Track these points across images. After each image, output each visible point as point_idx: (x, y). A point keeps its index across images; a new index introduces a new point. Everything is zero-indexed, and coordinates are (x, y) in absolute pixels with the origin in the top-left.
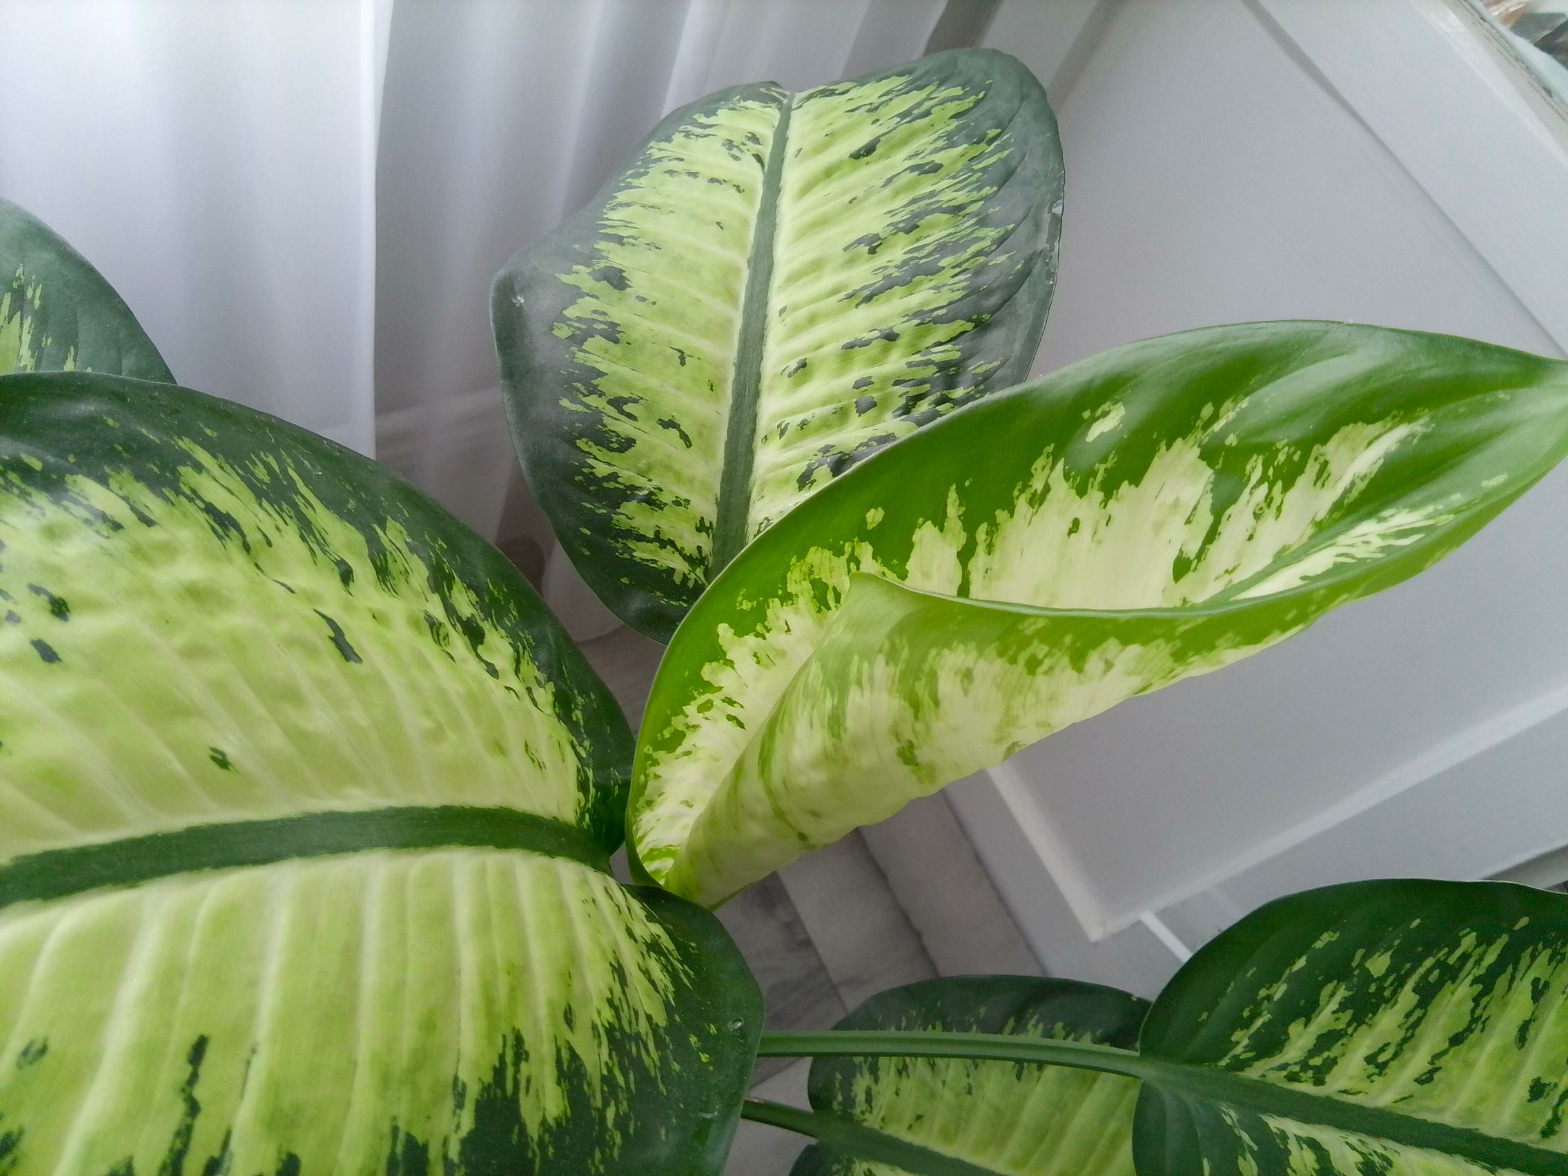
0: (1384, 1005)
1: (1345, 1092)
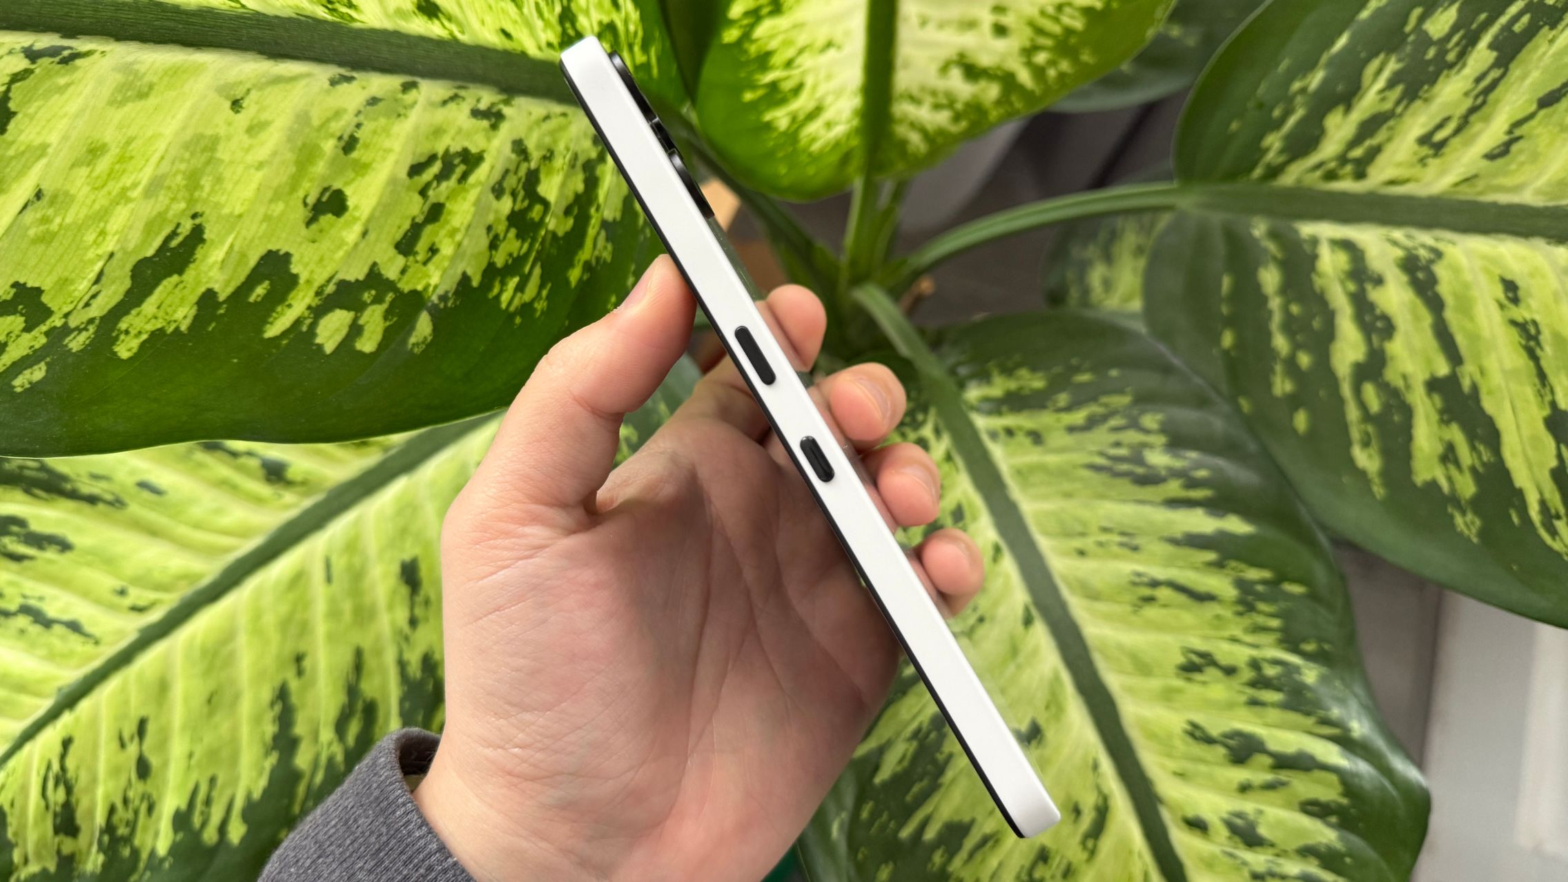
0: (1445, 72)
1: (1392, 182)
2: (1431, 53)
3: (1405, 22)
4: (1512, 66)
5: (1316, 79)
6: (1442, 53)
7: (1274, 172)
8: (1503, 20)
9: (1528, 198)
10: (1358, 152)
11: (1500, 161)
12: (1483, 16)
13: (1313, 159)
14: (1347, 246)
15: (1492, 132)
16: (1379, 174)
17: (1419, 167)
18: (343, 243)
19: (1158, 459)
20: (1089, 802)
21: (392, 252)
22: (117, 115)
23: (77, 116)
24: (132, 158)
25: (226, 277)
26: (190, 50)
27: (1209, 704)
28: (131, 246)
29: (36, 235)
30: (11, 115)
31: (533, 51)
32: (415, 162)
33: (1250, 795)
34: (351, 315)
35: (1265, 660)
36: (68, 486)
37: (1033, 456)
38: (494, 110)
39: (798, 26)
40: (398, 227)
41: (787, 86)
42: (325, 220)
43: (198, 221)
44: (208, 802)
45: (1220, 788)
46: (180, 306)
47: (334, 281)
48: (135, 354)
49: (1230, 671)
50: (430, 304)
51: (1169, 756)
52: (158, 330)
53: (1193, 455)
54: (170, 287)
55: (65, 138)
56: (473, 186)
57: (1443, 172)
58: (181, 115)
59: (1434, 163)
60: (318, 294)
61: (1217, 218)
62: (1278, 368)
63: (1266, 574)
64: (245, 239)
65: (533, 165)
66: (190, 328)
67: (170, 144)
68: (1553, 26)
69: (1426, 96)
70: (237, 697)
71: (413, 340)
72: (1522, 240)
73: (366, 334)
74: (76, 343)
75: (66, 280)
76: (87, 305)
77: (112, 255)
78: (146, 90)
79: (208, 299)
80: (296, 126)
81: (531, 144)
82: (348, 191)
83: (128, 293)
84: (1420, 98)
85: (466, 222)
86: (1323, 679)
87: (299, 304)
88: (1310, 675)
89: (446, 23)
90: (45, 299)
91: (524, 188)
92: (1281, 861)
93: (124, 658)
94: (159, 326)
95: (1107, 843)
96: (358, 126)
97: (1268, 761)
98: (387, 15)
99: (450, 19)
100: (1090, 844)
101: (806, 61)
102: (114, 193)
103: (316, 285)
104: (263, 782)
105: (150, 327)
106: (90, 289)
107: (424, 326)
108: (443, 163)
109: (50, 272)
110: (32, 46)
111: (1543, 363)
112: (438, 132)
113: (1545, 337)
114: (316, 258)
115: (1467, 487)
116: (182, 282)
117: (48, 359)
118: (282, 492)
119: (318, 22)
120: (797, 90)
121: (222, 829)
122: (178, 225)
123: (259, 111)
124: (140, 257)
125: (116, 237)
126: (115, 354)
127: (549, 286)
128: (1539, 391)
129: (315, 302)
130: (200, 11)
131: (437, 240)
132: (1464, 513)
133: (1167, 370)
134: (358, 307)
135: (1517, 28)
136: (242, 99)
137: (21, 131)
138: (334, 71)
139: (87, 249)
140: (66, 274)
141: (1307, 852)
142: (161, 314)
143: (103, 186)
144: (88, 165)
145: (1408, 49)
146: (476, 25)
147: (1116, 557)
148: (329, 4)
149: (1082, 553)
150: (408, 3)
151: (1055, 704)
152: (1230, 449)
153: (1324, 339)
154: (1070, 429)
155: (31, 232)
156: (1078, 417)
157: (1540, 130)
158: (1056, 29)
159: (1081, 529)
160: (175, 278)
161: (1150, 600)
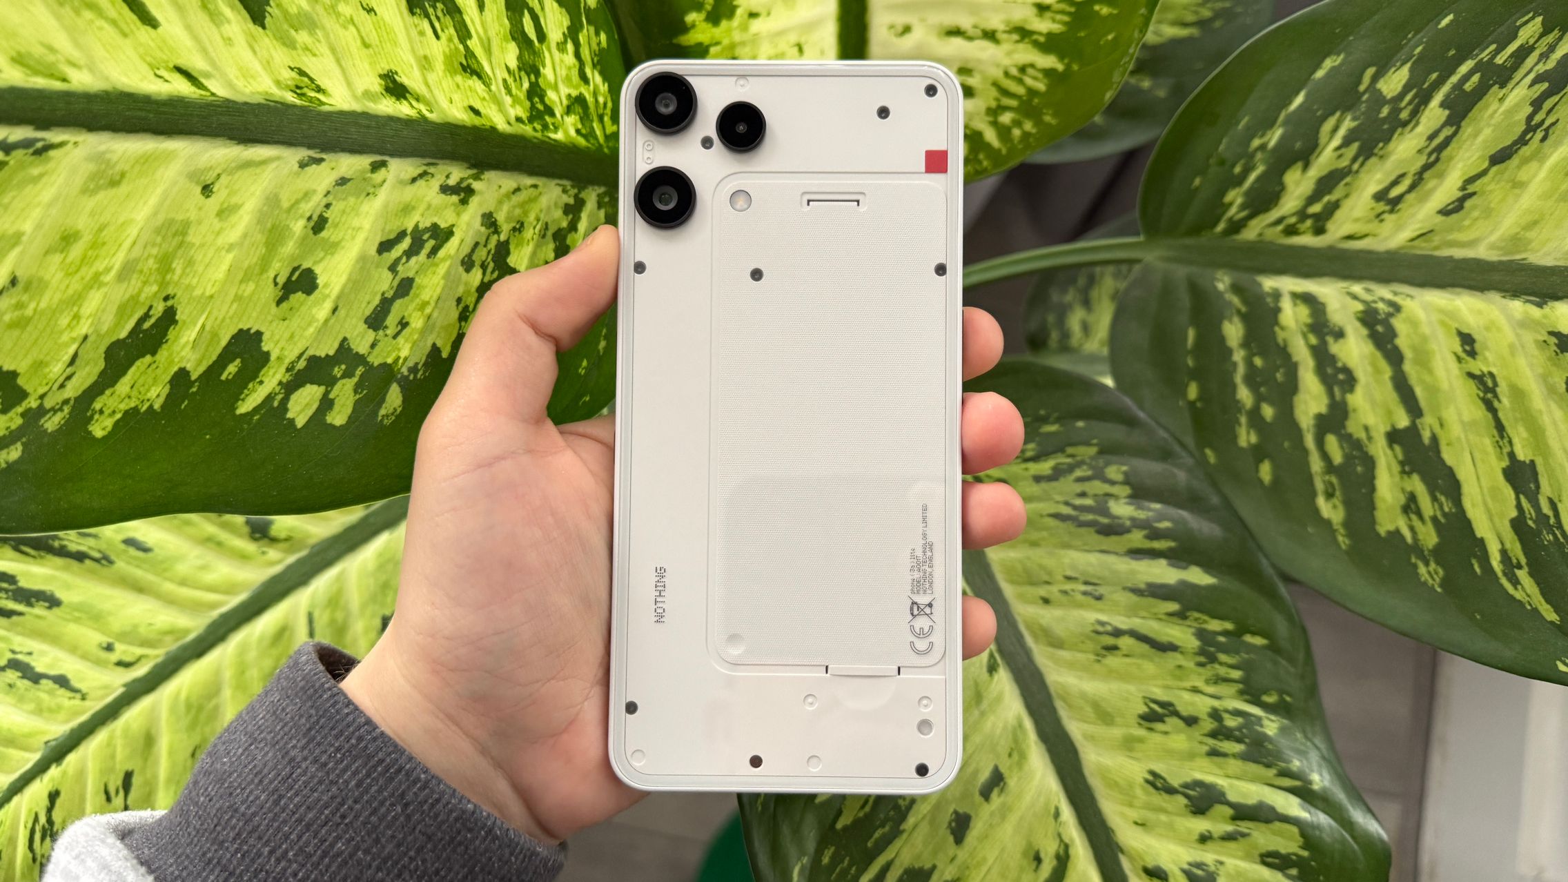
2: (1385, 111)
3: (1359, 82)
4: (1463, 124)
5: (1275, 136)
6: (1396, 111)
7: (1236, 227)
8: (1454, 79)
9: (1482, 252)
10: (1316, 208)
11: (1454, 216)
12: (1434, 76)
13: (1274, 214)
14: (1307, 299)
15: (1446, 189)
16: (1338, 228)
17: (1376, 222)
18: (313, 319)
19: (1122, 509)
20: (1049, 850)
21: (362, 327)
22: (90, 203)
23: (50, 205)
24: (104, 244)
25: (198, 356)
26: (161, 138)
27: (1171, 754)
28: (105, 328)
29: (11, 319)
31: (501, 125)
32: (384, 239)
33: (1210, 845)
34: (322, 389)
35: (1227, 711)
38: (464, 185)
40: (368, 303)
42: (296, 298)
43: (169, 303)
45: (1182, 840)
46: (153, 385)
47: (305, 356)
48: (109, 433)
49: (1191, 721)
50: (399, 376)
51: (1131, 805)
52: (131, 409)
53: (1156, 506)
54: (143, 368)
55: (39, 226)
56: (443, 260)
57: (1399, 227)
58: (153, 200)
59: (1390, 219)
60: (288, 370)
61: (1181, 272)
62: (1243, 420)
63: (1229, 626)
64: (216, 319)
65: (503, 237)
66: (162, 407)
67: (142, 228)
68: (1502, 86)
69: (1381, 153)
71: (383, 412)
72: (1479, 294)
73: (336, 407)
74: (52, 423)
75: (42, 362)
76: (62, 386)
77: (86, 337)
79: (180, 378)
80: (265, 208)
81: (500, 217)
82: (318, 270)
83: (102, 374)
84: (1376, 155)
85: (435, 298)
86: (1284, 731)
87: (271, 380)
88: (1271, 726)
89: (414, 103)
90: (20, 381)
91: (493, 260)
93: (111, 712)
94: (133, 405)
96: (328, 206)
97: (1229, 811)
98: (355, 97)
99: (417, 99)
102: (88, 278)
103: (287, 362)
105: (123, 407)
106: (65, 371)
107: (394, 398)
108: (412, 238)
109: (25, 356)
110: (6, 139)
111: (1501, 415)
112: (407, 209)
113: (1503, 389)
114: (287, 335)
115: (1429, 538)
116: (155, 362)
117: (24, 440)
118: (265, 549)
119: (286, 107)
122: (151, 307)
123: (228, 195)
124: (114, 339)
125: (90, 320)
126: (90, 433)
128: (1497, 442)
129: (287, 378)
130: (170, 100)
131: (406, 314)
132: (1427, 564)
133: (1131, 422)
134: (330, 382)
135: (1468, 87)
136: (212, 183)
138: (303, 153)
139: (61, 332)
140: (41, 357)
143: (77, 271)
144: (62, 252)
145: (1363, 107)
146: (444, 104)
147: (1080, 606)
148: (297, 89)
149: (1046, 601)
150: (376, 85)
151: (1017, 751)
152: (1192, 501)
153: (1287, 391)
154: (1038, 479)
155: (7, 318)
156: (1045, 467)
157: (1492, 186)
158: (1020, 90)
159: (1046, 578)
160: (148, 358)
161: (1114, 648)
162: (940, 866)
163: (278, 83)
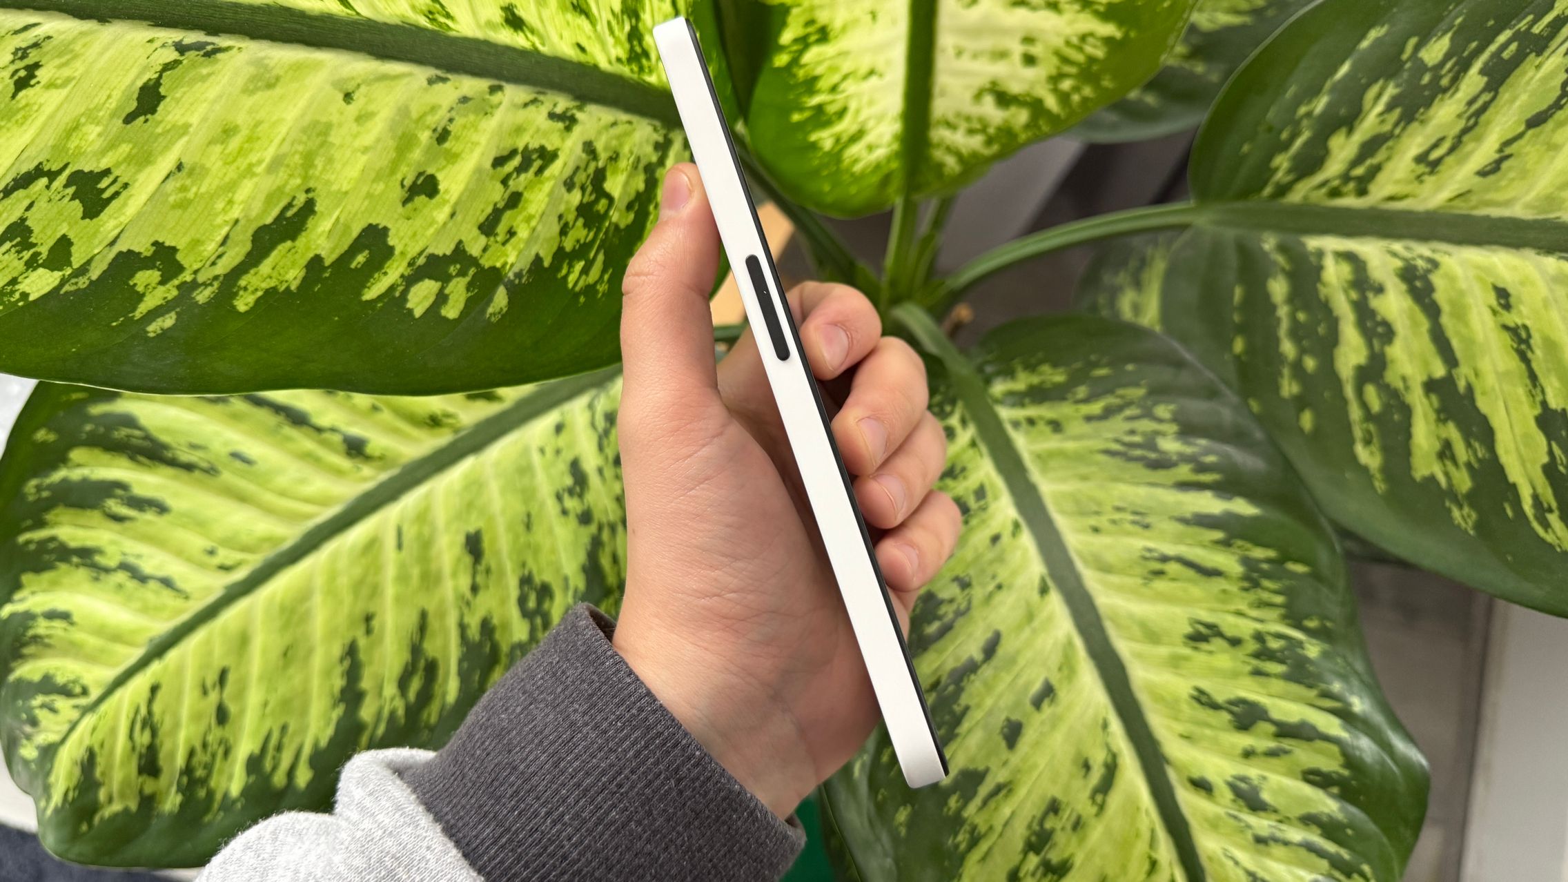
0: (1440, 96)
1: (1392, 198)
2: (1426, 79)
3: (1402, 51)
4: (1501, 90)
5: (1320, 104)
6: (1437, 78)
7: (1283, 190)
9: (1518, 211)
10: (1359, 171)
11: (1492, 178)
12: (1474, 45)
13: (1319, 178)
14: (1350, 257)
15: (1483, 151)
16: (1381, 189)
17: (1416, 183)
18: (433, 222)
19: (1170, 445)
20: (1098, 758)
21: (476, 232)
22: (249, 102)
23: (215, 101)
24: (258, 138)
25: (332, 246)
26: (311, 49)
27: (1214, 672)
28: (254, 214)
29: (175, 201)
30: (161, 98)
31: (604, 64)
32: (498, 155)
33: (1254, 760)
34: (439, 284)
35: (1269, 634)
36: (169, 455)
37: (1053, 443)
38: (569, 114)
39: (843, 54)
40: (481, 211)
41: (831, 109)
42: (421, 199)
43: (310, 195)
44: (279, 748)
45: (1226, 754)
46: (291, 268)
47: (425, 254)
48: (251, 308)
49: (1235, 642)
50: (506, 280)
51: (1176, 719)
52: (272, 288)
53: (1203, 442)
54: (283, 252)
55: (204, 119)
56: (548, 179)
57: (1439, 188)
58: (302, 103)
59: (1430, 180)
60: (410, 264)
61: (1230, 234)
62: (1286, 372)
63: (1271, 553)
64: (350, 213)
65: (601, 164)
66: (299, 288)
67: (291, 128)
68: (1539, 54)
69: (1422, 118)
70: (310, 652)
71: (490, 310)
72: (1514, 251)
73: (451, 302)
74: (202, 296)
75: (198, 241)
76: (214, 264)
77: (237, 221)
78: (273, 81)
79: (315, 263)
80: (397, 118)
81: (599, 146)
82: (440, 176)
83: (249, 255)
84: (1417, 120)
85: (540, 211)
86: (1325, 655)
87: (394, 272)
88: (1313, 650)
89: (529, 35)
90: (179, 257)
91: (592, 183)
92: (1283, 827)
93: (209, 613)
94: (273, 285)
95: (1115, 799)
96: (451, 120)
97: (1272, 729)
98: (479, 26)
99: (533, 31)
100: (1099, 798)
101: (850, 87)
102: (242, 168)
103: (409, 257)
104: (330, 731)
105: (265, 285)
106: (217, 250)
107: (500, 299)
108: (523, 157)
109: (185, 234)
110: (182, 40)
111: (1534, 365)
112: (519, 130)
113: (1536, 341)
114: (410, 233)
115: (1464, 482)
116: (294, 247)
117: (178, 310)
118: (360, 466)
119: (419, 30)
120: (842, 113)
121: (291, 773)
122: (294, 198)
123: (366, 104)
124: (261, 223)
125: (241, 207)
126: (234, 307)
127: (610, 271)
128: (1530, 391)
129: (408, 272)
130: (322, 16)
131: (515, 224)
132: (1461, 507)
133: (1179, 364)
134: (445, 279)
135: (1506, 55)
136: (353, 92)
137: (169, 113)
138: (432, 72)
139: (217, 215)
140: (198, 236)
141: (1308, 820)
142: (275, 274)
143: (234, 161)
144: (222, 143)
145: (1405, 75)
146: (555, 38)
147: (1129, 534)
148: (430, 14)
149: (1096, 530)
150: (498, 16)
151: (1067, 666)
152: (1238, 437)
153: (1329, 344)
154: (1089, 419)
155: (172, 199)
156: (1096, 408)
157: (1528, 148)
158: (1080, 58)
159: (1095, 508)
160: (289, 244)
161: (1159, 573)
162: (993, 768)
163: (413, 7)
